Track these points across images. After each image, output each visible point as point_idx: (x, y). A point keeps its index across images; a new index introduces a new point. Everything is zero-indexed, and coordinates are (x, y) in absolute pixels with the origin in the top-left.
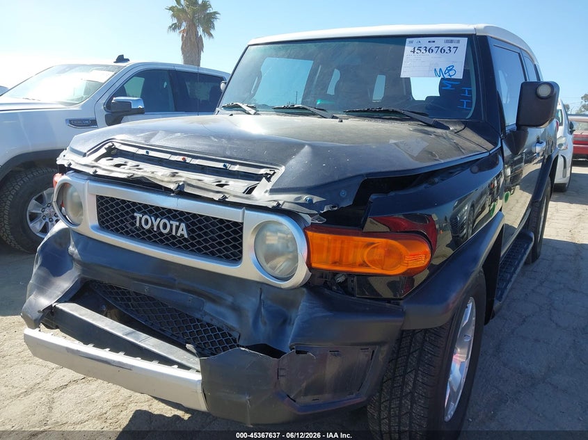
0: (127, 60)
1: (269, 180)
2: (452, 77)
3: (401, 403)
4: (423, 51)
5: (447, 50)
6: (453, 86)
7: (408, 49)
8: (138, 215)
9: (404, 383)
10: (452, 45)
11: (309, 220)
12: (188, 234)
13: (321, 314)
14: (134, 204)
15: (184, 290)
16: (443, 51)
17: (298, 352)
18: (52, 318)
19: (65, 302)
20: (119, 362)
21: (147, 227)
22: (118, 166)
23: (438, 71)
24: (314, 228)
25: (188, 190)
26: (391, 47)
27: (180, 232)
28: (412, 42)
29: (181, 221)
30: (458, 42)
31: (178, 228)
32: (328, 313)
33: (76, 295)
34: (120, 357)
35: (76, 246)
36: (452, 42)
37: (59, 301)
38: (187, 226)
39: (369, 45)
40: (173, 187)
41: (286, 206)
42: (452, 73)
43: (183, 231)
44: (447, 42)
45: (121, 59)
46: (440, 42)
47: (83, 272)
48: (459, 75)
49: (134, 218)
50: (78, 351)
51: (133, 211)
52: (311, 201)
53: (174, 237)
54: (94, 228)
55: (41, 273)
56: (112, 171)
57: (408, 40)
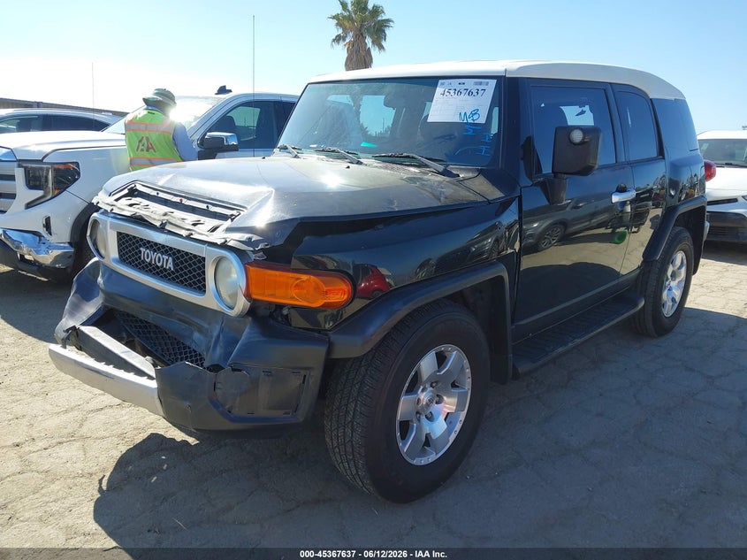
0: (230, 91)
1: (232, 220)
2: (476, 122)
3: (344, 432)
4: (452, 92)
5: (475, 93)
6: (475, 131)
7: (439, 90)
8: (142, 249)
9: (347, 412)
10: (480, 87)
11: (253, 257)
12: (174, 267)
13: (257, 339)
14: (141, 240)
15: (180, 320)
16: (470, 93)
17: (234, 370)
18: (76, 338)
19: (89, 325)
20: (107, 373)
21: (148, 260)
22: (131, 205)
23: (463, 114)
24: (257, 263)
25: (168, 227)
26: (424, 89)
27: (168, 265)
28: (443, 84)
29: (169, 255)
30: (487, 84)
31: (167, 260)
32: (262, 339)
33: (99, 321)
34: (110, 369)
35: (103, 277)
36: (481, 84)
37: (83, 324)
38: (174, 260)
39: (405, 86)
40: (158, 224)
41: (230, 244)
42: (475, 117)
43: (170, 265)
44: (476, 84)
45: (223, 90)
46: (470, 83)
47: (106, 300)
48: (482, 120)
49: (140, 252)
50: (82, 363)
51: (140, 246)
52: (250, 239)
53: (165, 269)
54: (114, 260)
55: (74, 299)
56: (123, 210)
57: (440, 81)
